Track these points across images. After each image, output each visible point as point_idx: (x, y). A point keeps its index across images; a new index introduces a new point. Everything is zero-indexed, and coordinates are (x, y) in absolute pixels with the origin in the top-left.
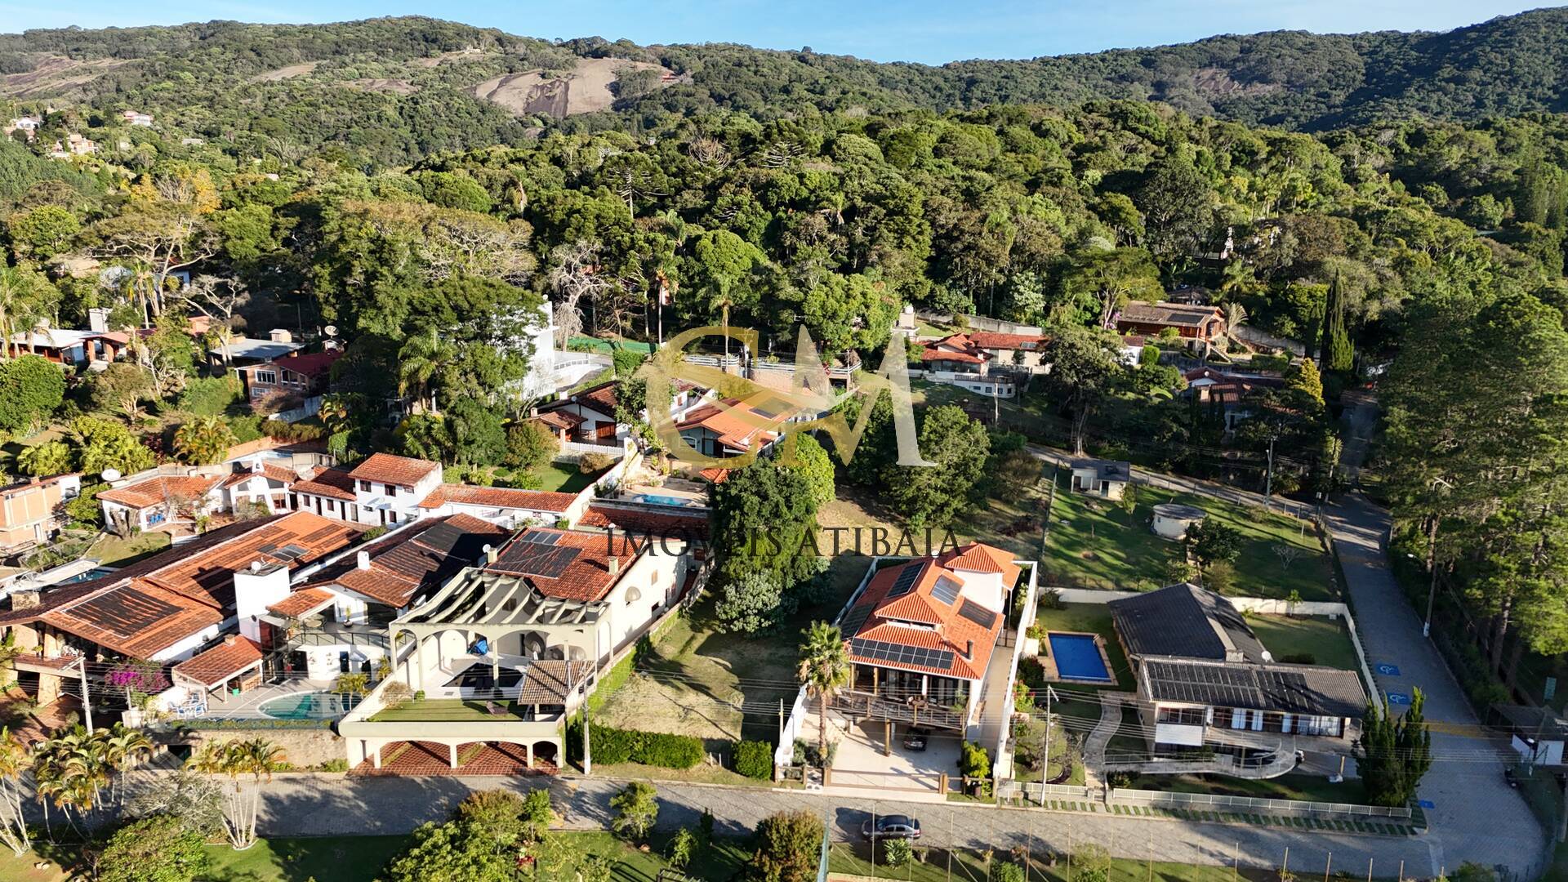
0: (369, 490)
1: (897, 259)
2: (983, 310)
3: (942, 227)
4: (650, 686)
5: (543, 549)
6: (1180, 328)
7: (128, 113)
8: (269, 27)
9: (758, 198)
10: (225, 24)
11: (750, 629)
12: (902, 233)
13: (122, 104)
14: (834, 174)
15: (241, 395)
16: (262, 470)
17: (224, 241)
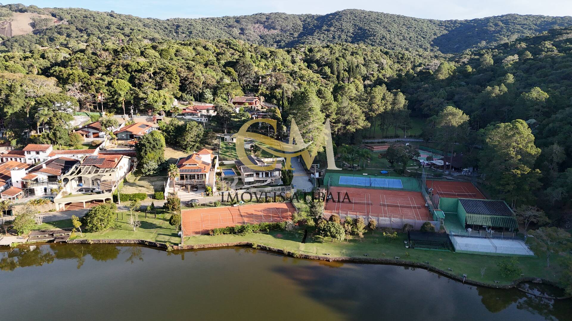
0: (30, 154)
1: (171, 86)
2: (196, 100)
3: (182, 77)
4: (129, 187)
5: (95, 159)
6: (249, 103)
9: (125, 69)
11: (151, 174)
12: (171, 79)
14: (148, 62)
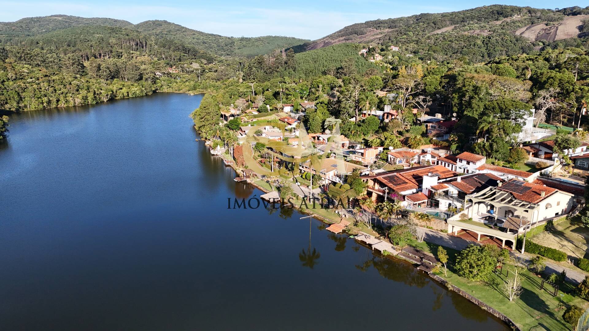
0: (461, 162)
4: (551, 236)
5: (518, 185)
7: (392, 47)
8: (440, 14)
10: (425, 14)
13: (390, 44)
15: (425, 132)
16: (430, 152)
17: (425, 86)
